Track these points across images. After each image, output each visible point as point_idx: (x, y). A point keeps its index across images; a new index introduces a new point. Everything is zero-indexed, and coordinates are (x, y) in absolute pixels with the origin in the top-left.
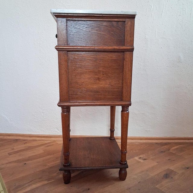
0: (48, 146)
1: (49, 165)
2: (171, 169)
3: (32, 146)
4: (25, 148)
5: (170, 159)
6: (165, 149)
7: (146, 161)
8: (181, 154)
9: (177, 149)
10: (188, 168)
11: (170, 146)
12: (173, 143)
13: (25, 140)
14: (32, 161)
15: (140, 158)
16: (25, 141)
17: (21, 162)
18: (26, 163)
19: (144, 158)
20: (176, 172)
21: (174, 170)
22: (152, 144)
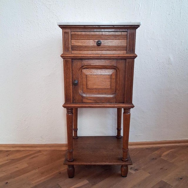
0: (32, 158)
1: (33, 182)
2: (164, 181)
3: (15, 158)
4: (7, 162)
5: (162, 169)
6: (156, 155)
7: (137, 171)
8: (173, 161)
9: (168, 154)
10: (181, 179)
11: (161, 151)
12: (164, 147)
13: (7, 151)
14: (14, 179)
15: (131, 168)
16: (8, 153)
17: (2, 181)
18: (8, 181)
19: (135, 168)
20: (170, 185)
21: (168, 183)
22: (142, 149)
